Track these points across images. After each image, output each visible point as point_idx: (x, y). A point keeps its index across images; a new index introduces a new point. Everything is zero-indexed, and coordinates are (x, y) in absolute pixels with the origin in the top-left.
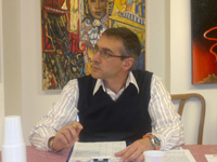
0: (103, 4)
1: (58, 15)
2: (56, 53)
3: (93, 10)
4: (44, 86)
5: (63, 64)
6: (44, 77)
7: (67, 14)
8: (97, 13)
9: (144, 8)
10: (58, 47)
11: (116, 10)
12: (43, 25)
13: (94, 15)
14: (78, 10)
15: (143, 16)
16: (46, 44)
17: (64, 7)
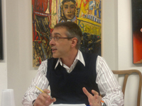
0: (73, 9)
1: (43, 17)
2: (42, 42)
3: (66, 13)
4: (34, 64)
5: (46, 49)
6: (34, 58)
7: (49, 16)
8: (70, 16)
9: (100, 12)
10: (43, 38)
11: (81, 13)
12: (33, 24)
13: (67, 17)
14: (56, 13)
15: (100, 17)
16: (35, 36)
17: (47, 12)
